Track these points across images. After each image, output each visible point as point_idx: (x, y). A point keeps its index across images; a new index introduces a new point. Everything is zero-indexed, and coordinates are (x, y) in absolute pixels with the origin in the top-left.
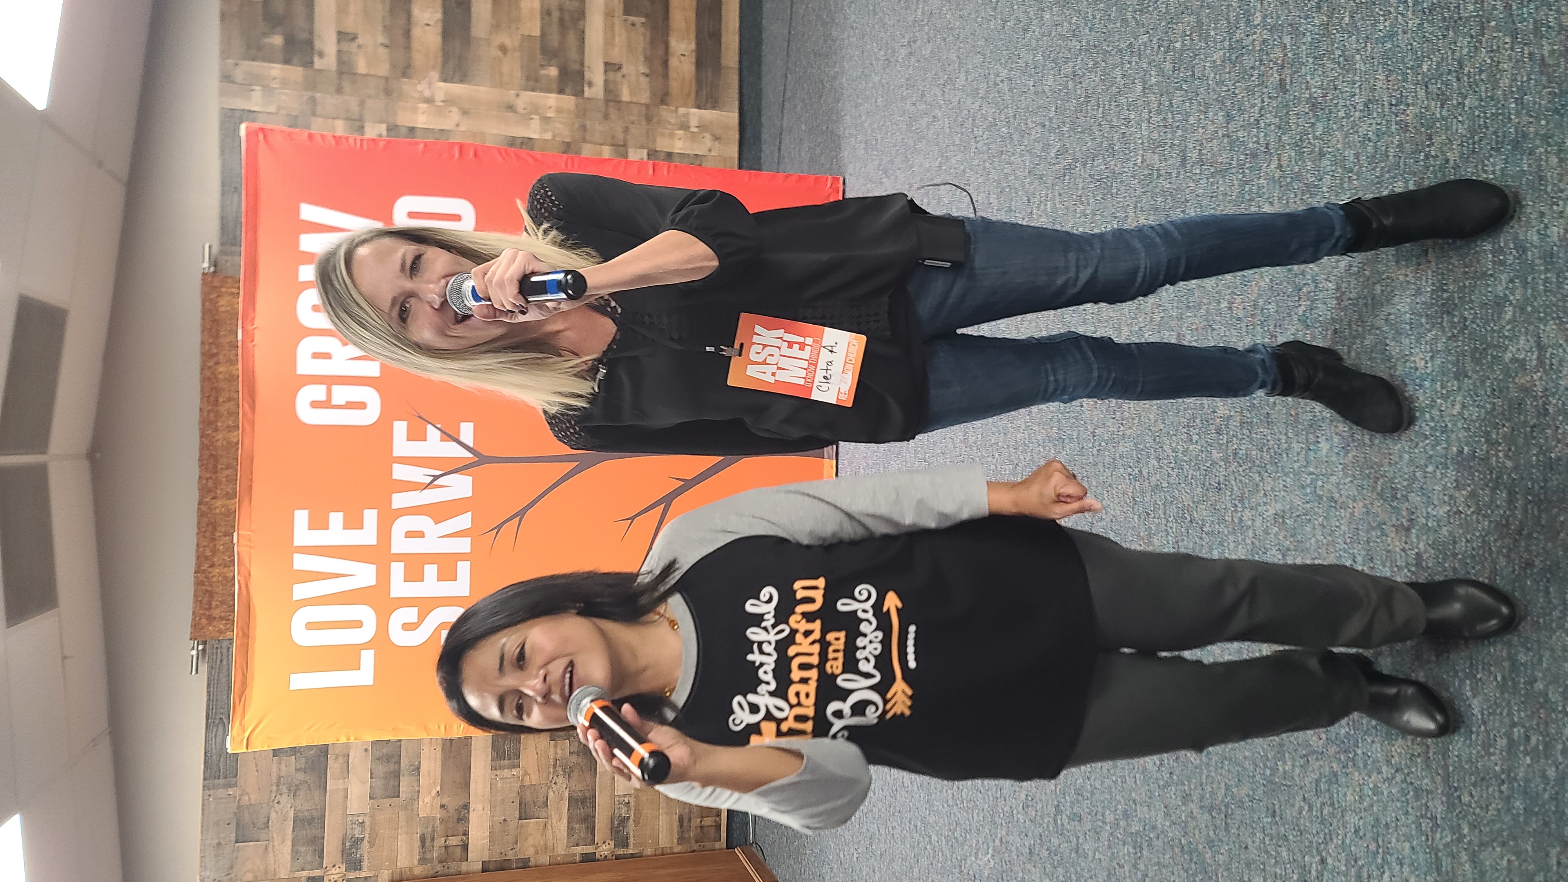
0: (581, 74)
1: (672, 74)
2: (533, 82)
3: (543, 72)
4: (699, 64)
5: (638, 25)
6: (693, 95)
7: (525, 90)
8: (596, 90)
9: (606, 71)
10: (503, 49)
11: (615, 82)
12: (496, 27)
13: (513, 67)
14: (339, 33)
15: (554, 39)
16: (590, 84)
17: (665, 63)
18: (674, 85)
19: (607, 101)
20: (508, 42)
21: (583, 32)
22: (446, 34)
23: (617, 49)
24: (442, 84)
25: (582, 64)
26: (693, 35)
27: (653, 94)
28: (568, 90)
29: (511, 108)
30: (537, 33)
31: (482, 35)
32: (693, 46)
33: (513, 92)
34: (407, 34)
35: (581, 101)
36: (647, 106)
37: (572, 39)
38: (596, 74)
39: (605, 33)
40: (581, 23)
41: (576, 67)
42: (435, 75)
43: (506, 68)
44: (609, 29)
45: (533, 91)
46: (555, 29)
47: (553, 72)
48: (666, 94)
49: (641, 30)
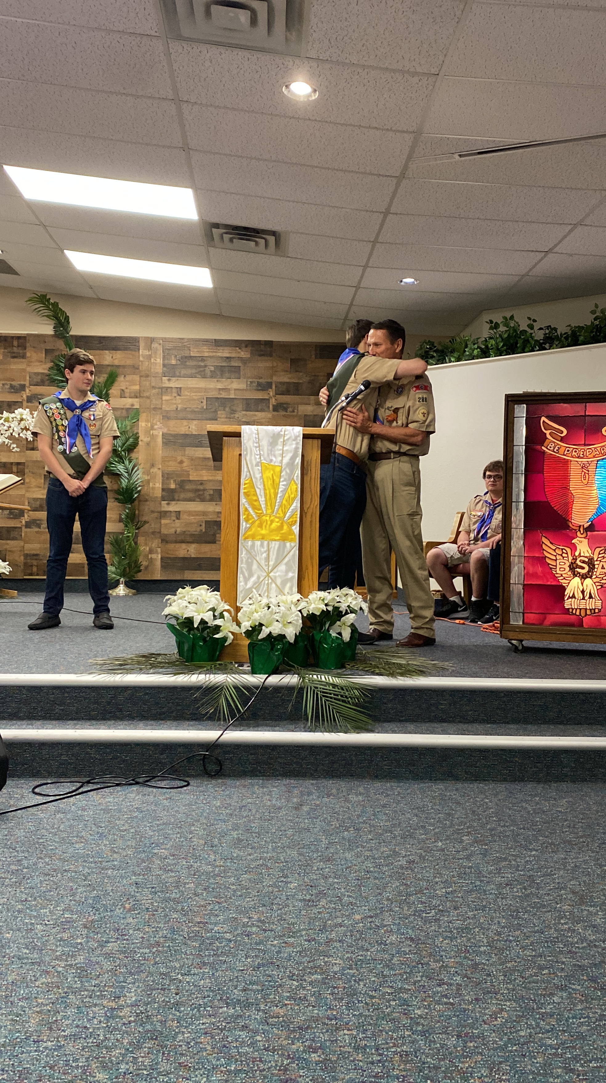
0: (173, 500)
1: (178, 545)
2: (166, 477)
3: (172, 481)
4: (184, 559)
5: (201, 528)
6: (167, 556)
7: (162, 473)
8: (165, 506)
9: (176, 512)
10: (181, 462)
11: (171, 516)
12: (192, 459)
13: (172, 467)
14: (180, 388)
15: (188, 487)
16: (168, 504)
17: (183, 542)
18: (172, 546)
19: (160, 512)
20: (185, 464)
22: (186, 436)
23: (188, 518)
24: (161, 433)
25: (178, 500)
27: (166, 535)
28: (164, 493)
29: (153, 466)
30: (191, 478)
31: (187, 453)
32: (193, 556)
33: (160, 467)
34: (184, 419)
35: (159, 499)
36: (160, 532)
37: (190, 495)
38: (173, 507)
39: (195, 511)
40: (198, 500)
41: (176, 498)
42: (165, 430)
43: (171, 463)
44: (197, 513)
45: (162, 476)
46: (194, 487)
47: (173, 486)
48: (167, 542)
49: (198, 530)
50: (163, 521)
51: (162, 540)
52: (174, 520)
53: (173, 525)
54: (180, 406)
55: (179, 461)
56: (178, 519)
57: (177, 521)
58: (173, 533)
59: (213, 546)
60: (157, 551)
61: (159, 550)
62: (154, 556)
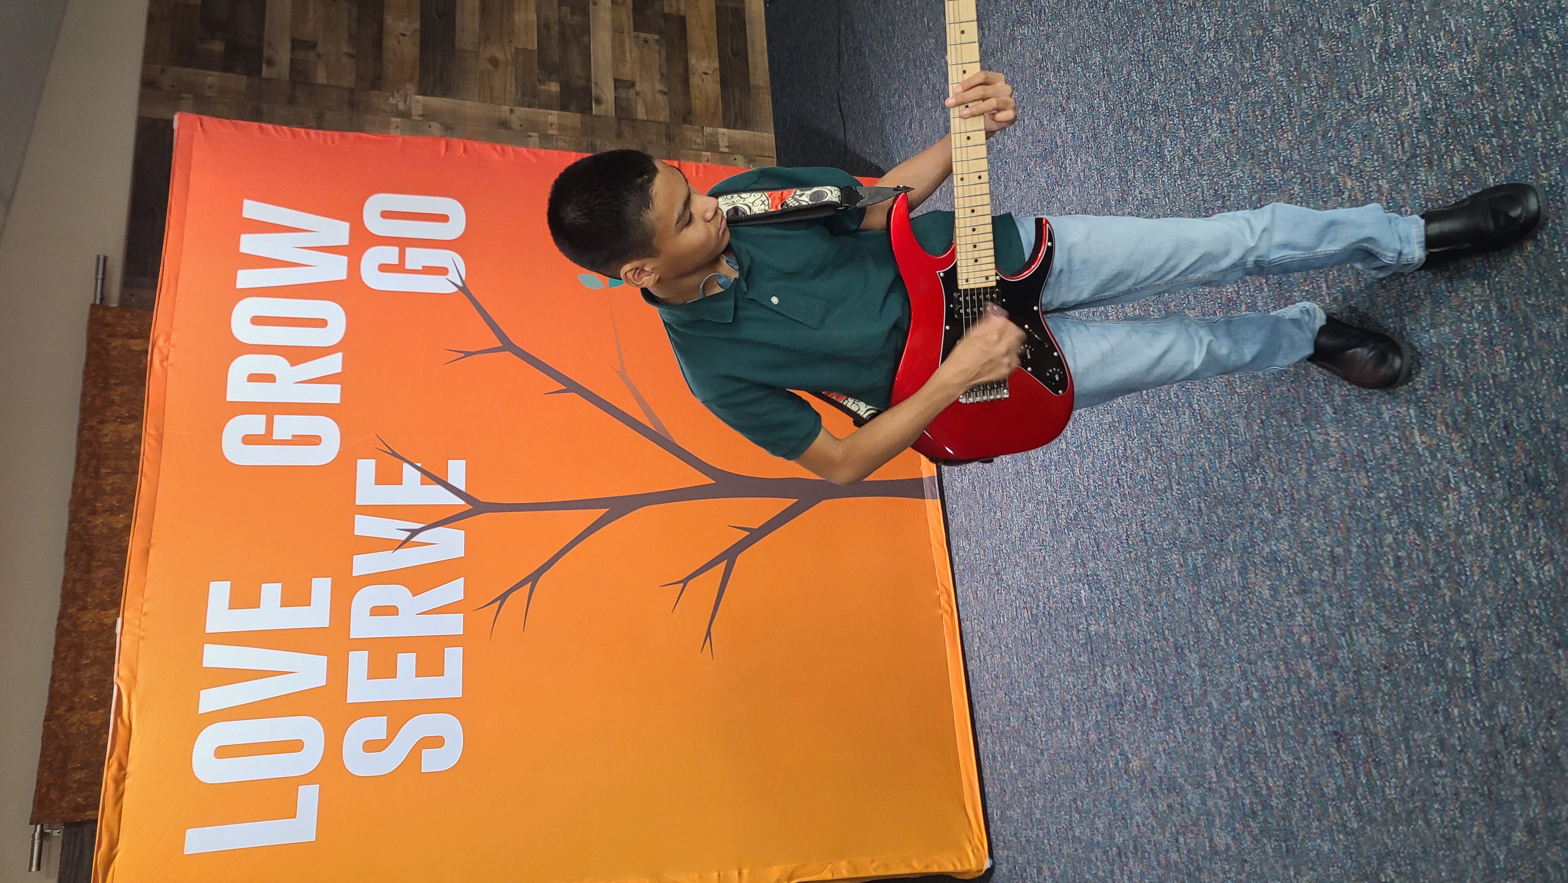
4: (724, 82)
9: (616, 88)
15: (554, 54)
21: (588, 48)
26: (715, 53)
41: (582, 83)
50: (641, 114)
51: (685, 121)
52: (637, 94)
53: (649, 97)
54: (345, 48)
55: (490, 67)
56: (633, 85)
57: (638, 87)
58: (665, 97)
59: (691, 21)
60: (712, 135)
61: (708, 130)
62: (723, 143)
